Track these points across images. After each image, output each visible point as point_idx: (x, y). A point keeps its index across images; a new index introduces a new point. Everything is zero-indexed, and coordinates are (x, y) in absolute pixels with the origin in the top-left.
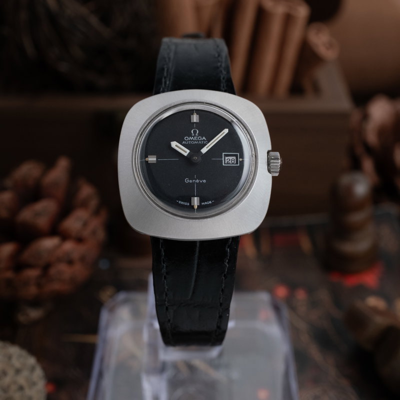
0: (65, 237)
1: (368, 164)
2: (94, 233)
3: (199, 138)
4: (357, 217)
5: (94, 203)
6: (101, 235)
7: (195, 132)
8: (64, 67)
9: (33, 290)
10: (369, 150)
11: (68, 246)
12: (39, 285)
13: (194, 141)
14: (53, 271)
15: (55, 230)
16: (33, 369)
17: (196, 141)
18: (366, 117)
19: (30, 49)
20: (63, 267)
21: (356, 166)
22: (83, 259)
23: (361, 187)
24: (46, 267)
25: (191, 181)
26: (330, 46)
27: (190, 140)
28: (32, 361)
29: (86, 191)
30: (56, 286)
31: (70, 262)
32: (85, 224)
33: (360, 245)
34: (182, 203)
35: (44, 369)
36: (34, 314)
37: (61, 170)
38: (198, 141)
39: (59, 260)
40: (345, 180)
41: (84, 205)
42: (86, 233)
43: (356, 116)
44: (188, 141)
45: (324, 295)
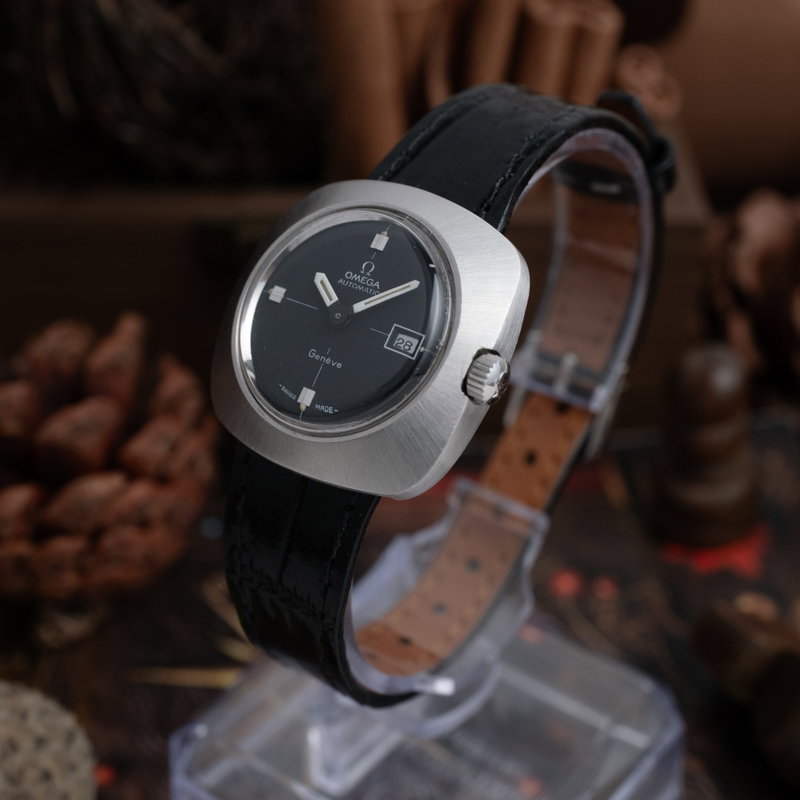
0: (133, 472)
1: (739, 329)
2: (191, 465)
3: (369, 282)
4: (717, 435)
5: (191, 405)
6: (206, 469)
7: (368, 267)
8: (131, 134)
9: (70, 580)
10: (741, 299)
11: (140, 491)
12: (82, 571)
13: (359, 284)
14: (109, 542)
15: (113, 460)
16: (70, 738)
17: (362, 285)
18: (735, 234)
19: (63, 98)
20: (129, 534)
21: (715, 332)
22: (169, 518)
23: (726, 375)
24: (96, 534)
25: (317, 357)
26: (663, 92)
27: (354, 281)
28: (67, 721)
29: (176, 382)
30: (116, 573)
31: (144, 524)
32: (174, 448)
33: (723, 491)
34: (286, 391)
35: (92, 738)
36: (72, 627)
37: (125, 341)
38: (365, 286)
39: (123, 520)
40: (694, 360)
41: (172, 409)
42: (176, 466)
43: (715, 232)
44: (350, 280)
45: (652, 591)
